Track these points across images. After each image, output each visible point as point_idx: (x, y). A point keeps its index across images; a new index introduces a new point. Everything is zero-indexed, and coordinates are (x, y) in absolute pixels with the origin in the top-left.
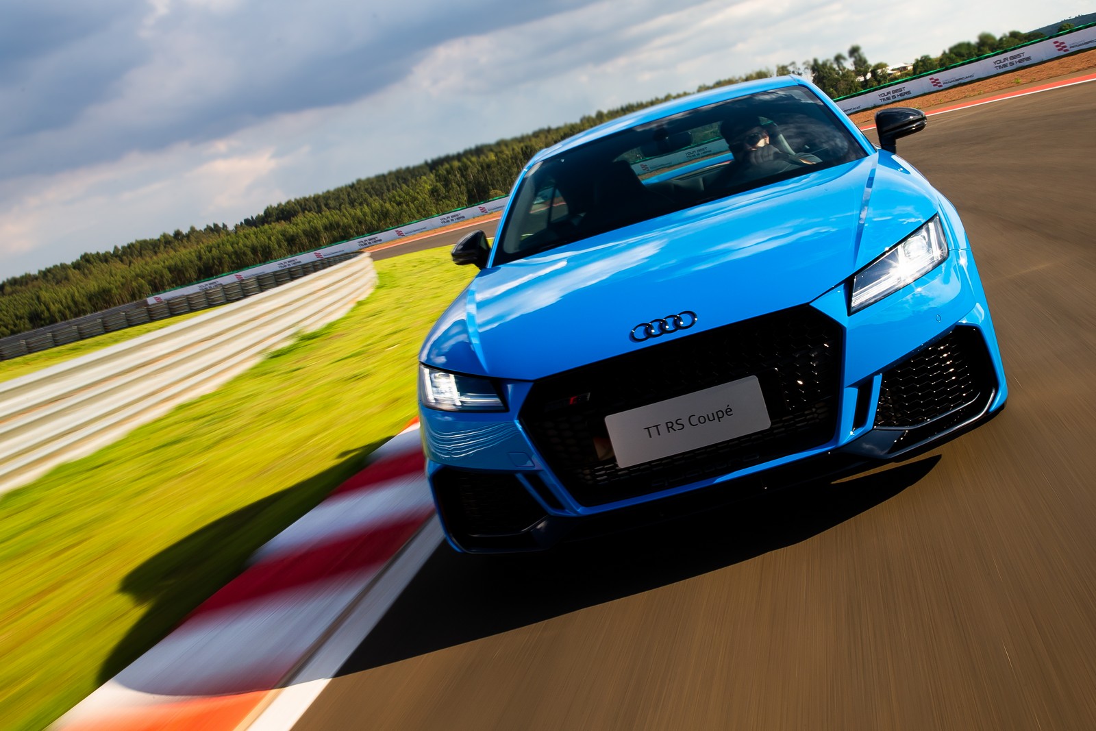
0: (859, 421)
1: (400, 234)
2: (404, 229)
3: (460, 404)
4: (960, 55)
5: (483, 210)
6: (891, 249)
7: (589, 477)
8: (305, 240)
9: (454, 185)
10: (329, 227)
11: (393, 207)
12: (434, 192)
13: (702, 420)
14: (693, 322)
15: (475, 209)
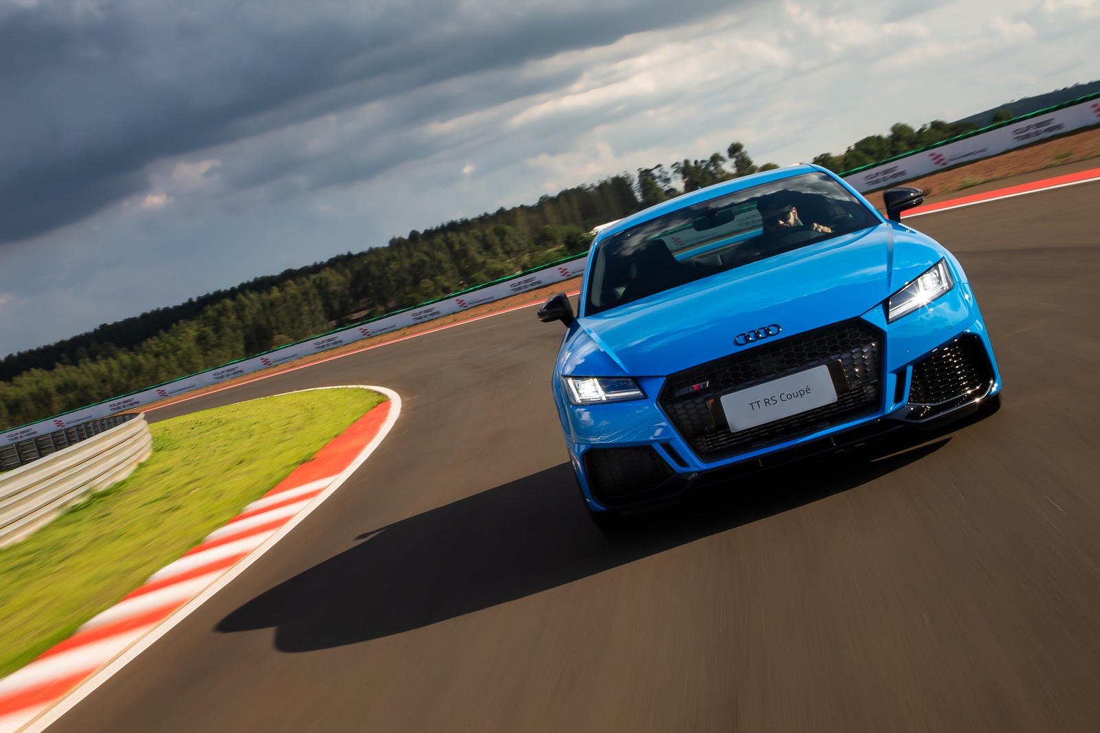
0: (898, 397)
1: (163, 394)
2: (167, 388)
3: (605, 399)
4: (869, 152)
5: (266, 362)
6: (909, 284)
8: (31, 406)
9: (228, 330)
10: (64, 389)
11: (147, 360)
12: (201, 339)
13: (789, 397)
14: (779, 332)
15: (256, 362)
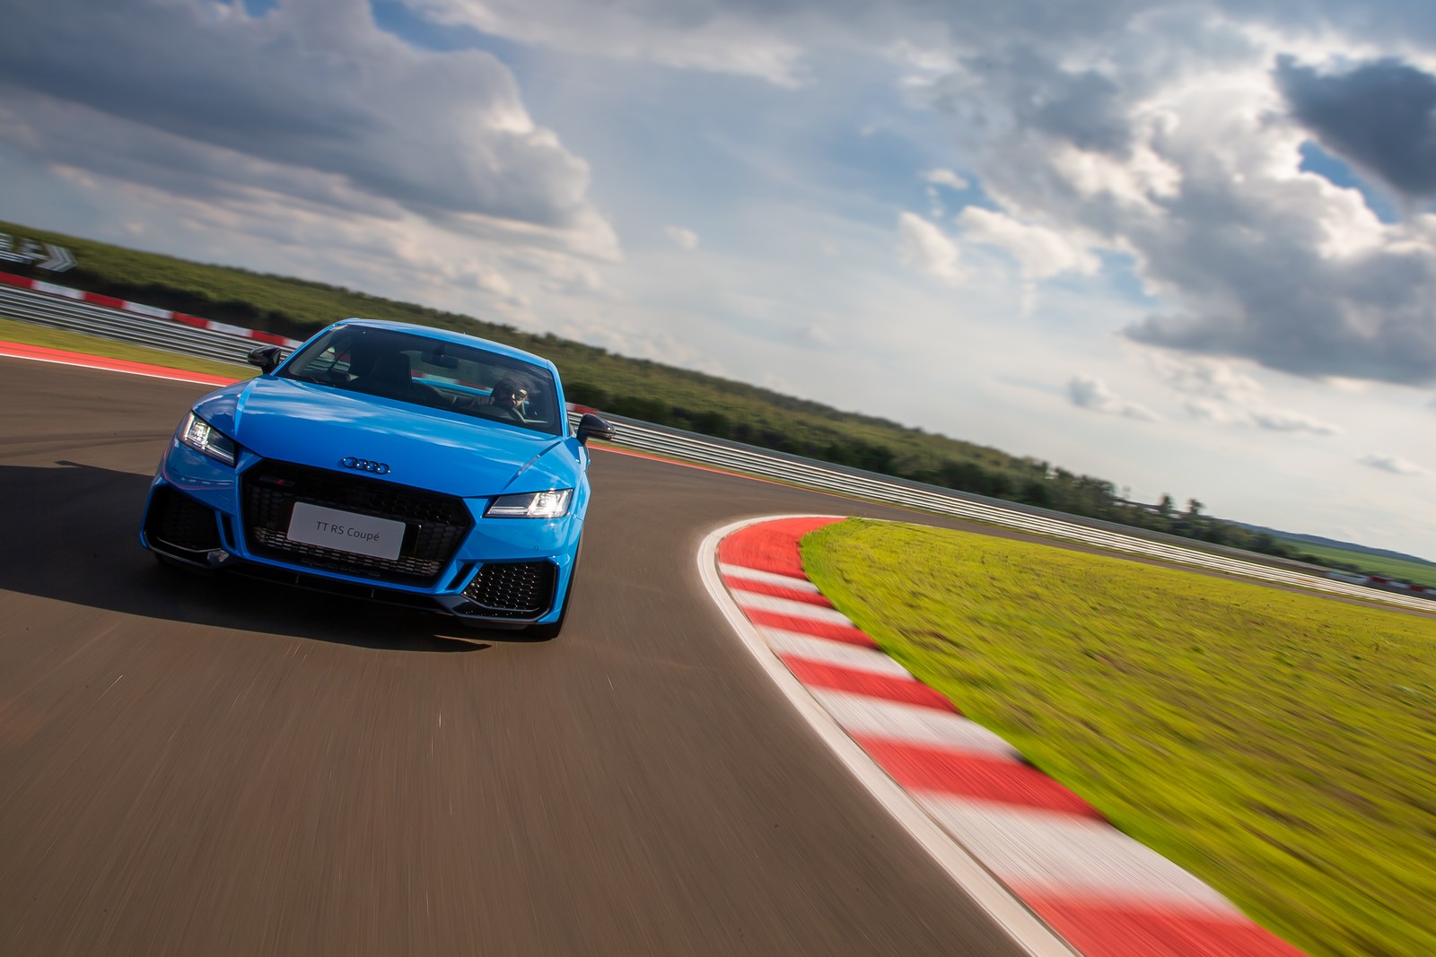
0: (455, 584)
3: (203, 448)
7: (263, 536)
13: (357, 534)
